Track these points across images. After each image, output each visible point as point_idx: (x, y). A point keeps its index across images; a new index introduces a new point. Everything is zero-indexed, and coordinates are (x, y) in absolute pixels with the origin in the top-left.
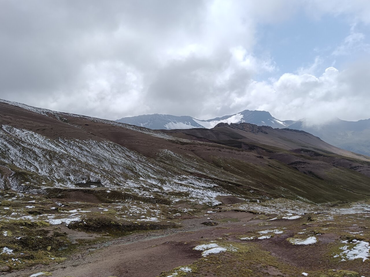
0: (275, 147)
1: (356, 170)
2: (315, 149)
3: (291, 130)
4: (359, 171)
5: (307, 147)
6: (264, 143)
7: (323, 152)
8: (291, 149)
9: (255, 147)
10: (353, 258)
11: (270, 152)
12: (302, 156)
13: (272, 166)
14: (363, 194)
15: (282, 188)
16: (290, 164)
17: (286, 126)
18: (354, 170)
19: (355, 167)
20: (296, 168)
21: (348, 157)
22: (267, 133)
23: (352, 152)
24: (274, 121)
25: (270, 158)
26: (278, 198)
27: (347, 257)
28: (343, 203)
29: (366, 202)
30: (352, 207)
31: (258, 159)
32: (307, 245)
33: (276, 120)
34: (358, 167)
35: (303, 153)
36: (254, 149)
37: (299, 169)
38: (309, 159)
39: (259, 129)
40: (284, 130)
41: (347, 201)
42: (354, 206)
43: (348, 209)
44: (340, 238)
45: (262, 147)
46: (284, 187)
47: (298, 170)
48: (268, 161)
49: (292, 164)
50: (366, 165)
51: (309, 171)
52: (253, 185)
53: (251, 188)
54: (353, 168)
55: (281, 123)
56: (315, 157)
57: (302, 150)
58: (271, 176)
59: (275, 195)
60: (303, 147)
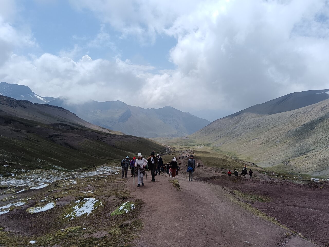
0: (34, 121)
1: (102, 141)
2: (71, 123)
3: (51, 106)
4: (104, 141)
5: (64, 122)
6: (22, 117)
7: (77, 127)
8: (50, 123)
9: (11, 121)
10: (80, 215)
11: (28, 126)
12: (60, 130)
13: (30, 139)
14: (106, 159)
15: (40, 160)
16: (48, 137)
17: (45, 102)
18: (100, 140)
19: (101, 138)
20: (54, 141)
21: (96, 131)
22: (26, 108)
23: (99, 127)
24: (34, 96)
25: (28, 132)
26: (34, 169)
27: (76, 215)
28: (91, 167)
29: (107, 165)
30: (97, 170)
31: (15, 133)
32: (45, 212)
33: (36, 96)
34: (103, 138)
35: (60, 127)
36: (11, 122)
37: (57, 141)
38: (65, 132)
39: (17, 103)
40: (44, 105)
41: (94, 165)
42: (98, 169)
43: (94, 172)
44: (75, 198)
45: (20, 121)
46: (41, 159)
47: (55, 142)
48: (25, 135)
49: (50, 137)
50: (108, 137)
51: (65, 143)
52: (8, 159)
53: (5, 162)
54: (100, 139)
55: (42, 99)
56: (71, 131)
57: (60, 124)
58: (28, 149)
59: (32, 167)
60: (60, 121)
